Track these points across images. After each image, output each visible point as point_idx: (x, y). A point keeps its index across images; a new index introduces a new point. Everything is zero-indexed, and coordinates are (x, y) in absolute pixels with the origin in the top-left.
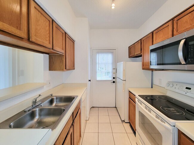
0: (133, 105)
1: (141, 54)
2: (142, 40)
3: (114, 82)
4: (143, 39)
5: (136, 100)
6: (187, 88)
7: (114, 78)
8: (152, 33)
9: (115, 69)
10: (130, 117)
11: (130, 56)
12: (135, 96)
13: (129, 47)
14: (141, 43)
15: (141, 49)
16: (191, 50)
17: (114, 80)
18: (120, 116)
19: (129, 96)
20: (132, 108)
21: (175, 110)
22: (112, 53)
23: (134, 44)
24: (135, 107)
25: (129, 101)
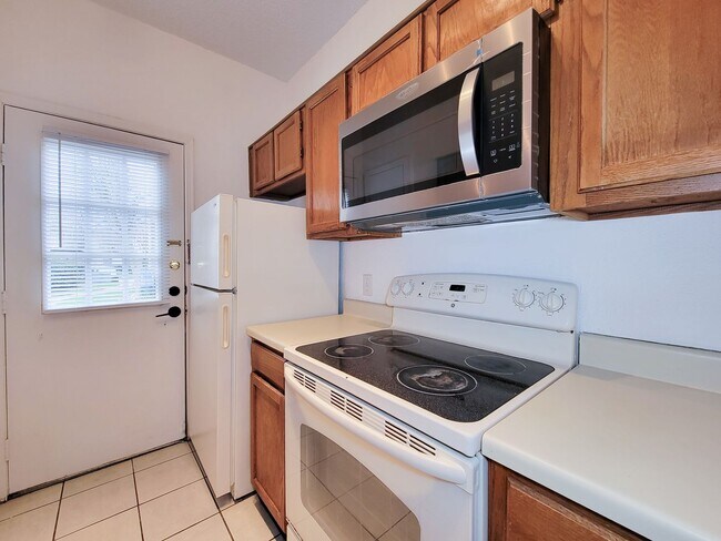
0: (271, 401)
1: (303, 172)
2: (306, 112)
3: (174, 312)
4: (310, 105)
5: (289, 371)
6: (454, 288)
7: (174, 291)
8: (347, 72)
9: (179, 243)
10: (259, 463)
11: (257, 185)
12: (282, 355)
13: (250, 148)
14: (302, 125)
15: (302, 152)
16: (498, 113)
17: (177, 301)
18: (205, 477)
19: (255, 362)
20: (266, 419)
21: (444, 374)
22: (162, 156)
23: (273, 131)
24: (279, 409)
25: (255, 390)
